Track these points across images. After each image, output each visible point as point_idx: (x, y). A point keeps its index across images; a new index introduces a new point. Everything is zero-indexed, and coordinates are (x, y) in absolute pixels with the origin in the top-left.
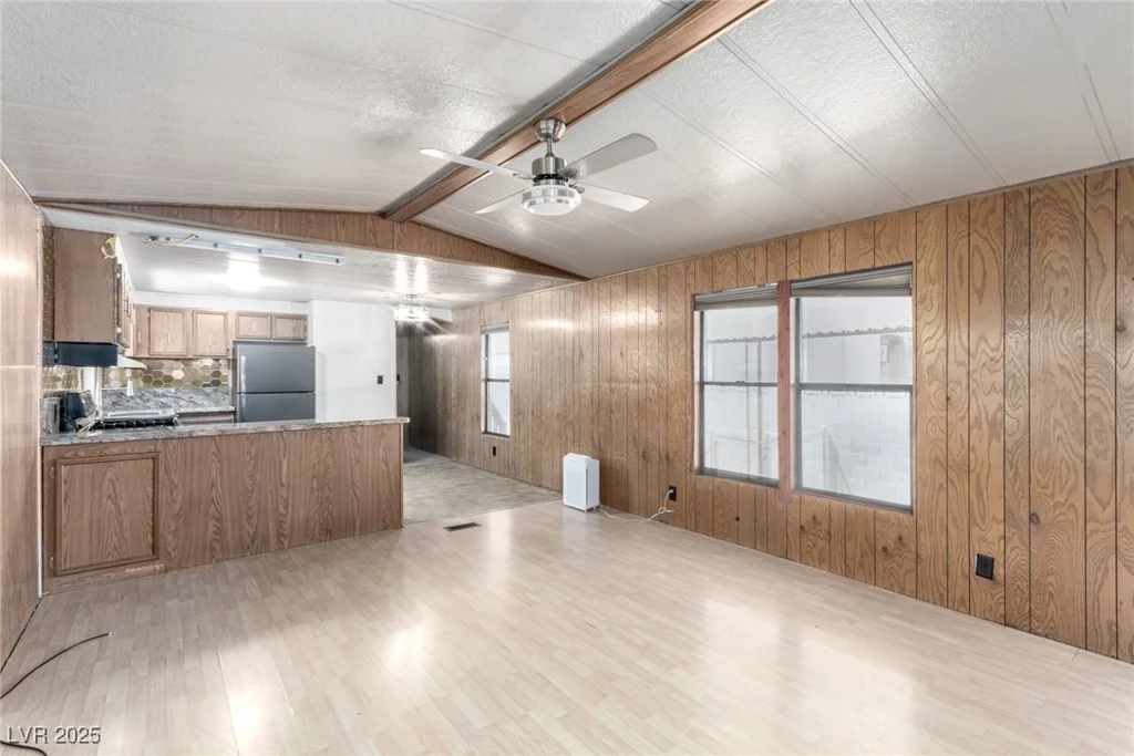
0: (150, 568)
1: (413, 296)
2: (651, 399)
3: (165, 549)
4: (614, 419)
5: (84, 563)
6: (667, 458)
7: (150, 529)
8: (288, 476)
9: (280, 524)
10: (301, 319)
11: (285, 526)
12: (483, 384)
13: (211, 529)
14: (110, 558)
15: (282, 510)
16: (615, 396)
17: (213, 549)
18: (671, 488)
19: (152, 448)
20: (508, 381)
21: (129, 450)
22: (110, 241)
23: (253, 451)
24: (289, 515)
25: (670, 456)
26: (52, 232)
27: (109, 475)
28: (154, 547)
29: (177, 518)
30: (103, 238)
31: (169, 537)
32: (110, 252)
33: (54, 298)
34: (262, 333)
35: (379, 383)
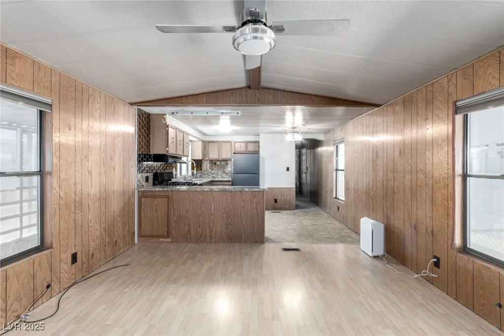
0: (167, 240)
1: (294, 128)
2: (420, 187)
3: (172, 234)
4: (396, 199)
5: (148, 234)
6: (433, 233)
7: (166, 225)
8: (214, 211)
9: (211, 231)
10: (257, 143)
11: (213, 233)
12: (335, 172)
13: (186, 229)
14: (155, 234)
15: (211, 225)
16: (397, 183)
17: (187, 237)
18: (435, 257)
19: (168, 194)
20: (343, 170)
21: (161, 194)
22: (165, 116)
23: (201, 198)
24: (215, 228)
25: (435, 232)
26: (149, 115)
27: (155, 203)
28: (168, 232)
29: (175, 222)
30: (163, 115)
31: (173, 230)
32: (165, 121)
33: (150, 139)
34: (243, 148)
35: (287, 170)
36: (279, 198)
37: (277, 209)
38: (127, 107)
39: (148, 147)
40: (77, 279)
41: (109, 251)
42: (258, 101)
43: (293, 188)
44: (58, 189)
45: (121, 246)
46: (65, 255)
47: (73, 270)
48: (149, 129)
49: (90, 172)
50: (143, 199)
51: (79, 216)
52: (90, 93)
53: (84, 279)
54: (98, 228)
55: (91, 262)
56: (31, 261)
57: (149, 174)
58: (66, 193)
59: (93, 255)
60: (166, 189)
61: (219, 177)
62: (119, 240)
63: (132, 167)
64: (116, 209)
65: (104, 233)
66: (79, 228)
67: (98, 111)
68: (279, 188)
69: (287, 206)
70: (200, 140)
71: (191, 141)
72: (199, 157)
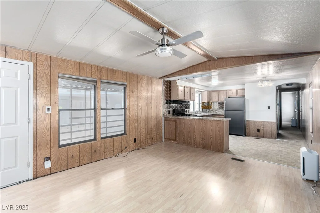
0: (175, 142)
3: (177, 140)
5: (168, 138)
7: (174, 135)
8: (196, 130)
9: (194, 141)
10: (243, 90)
13: (183, 138)
14: (170, 138)
17: (183, 142)
19: (175, 119)
21: (172, 120)
24: (196, 139)
26: (170, 82)
27: (170, 123)
28: (175, 138)
29: (178, 134)
30: (175, 81)
31: (178, 137)
32: (177, 83)
33: (171, 93)
34: (234, 94)
35: (268, 109)
36: (261, 129)
37: (259, 137)
38: (158, 80)
39: (170, 97)
40: (136, 149)
41: (149, 141)
42: (216, 67)
43: (274, 122)
44: (129, 114)
45: (155, 141)
46: (132, 139)
47: (135, 145)
48: (170, 88)
49: (141, 108)
50: (166, 121)
51: (137, 125)
52: (141, 77)
53: (138, 149)
54: (145, 131)
55: (141, 144)
56: (120, 138)
57: (170, 110)
58: (132, 116)
59: (142, 141)
60: (177, 117)
61: (220, 112)
62: (154, 138)
63: (161, 106)
64: (152, 125)
65: (147, 134)
66: (137, 130)
67: (144, 84)
68: (261, 122)
69: (269, 136)
70: (206, 90)
71: (201, 92)
72: (206, 100)
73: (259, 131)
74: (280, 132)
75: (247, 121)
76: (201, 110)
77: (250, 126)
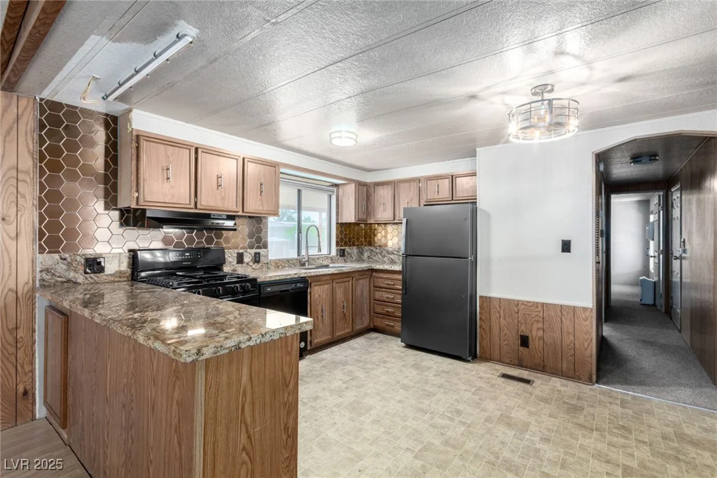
22: (130, 116)
32: (131, 126)
34: (445, 193)
35: (563, 251)
36: (534, 334)
37: (527, 368)
68: (536, 304)
69: (565, 366)
70: (350, 181)
71: (336, 185)
72: (349, 216)
73: (524, 341)
74: (607, 331)
75: (481, 297)
76: (334, 253)
77: (493, 318)
